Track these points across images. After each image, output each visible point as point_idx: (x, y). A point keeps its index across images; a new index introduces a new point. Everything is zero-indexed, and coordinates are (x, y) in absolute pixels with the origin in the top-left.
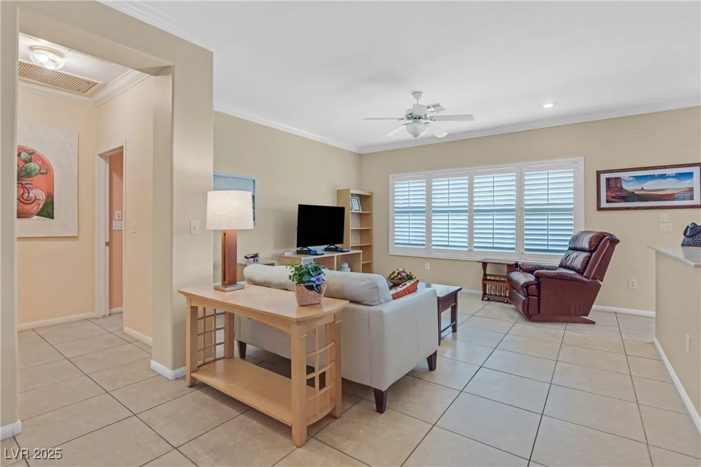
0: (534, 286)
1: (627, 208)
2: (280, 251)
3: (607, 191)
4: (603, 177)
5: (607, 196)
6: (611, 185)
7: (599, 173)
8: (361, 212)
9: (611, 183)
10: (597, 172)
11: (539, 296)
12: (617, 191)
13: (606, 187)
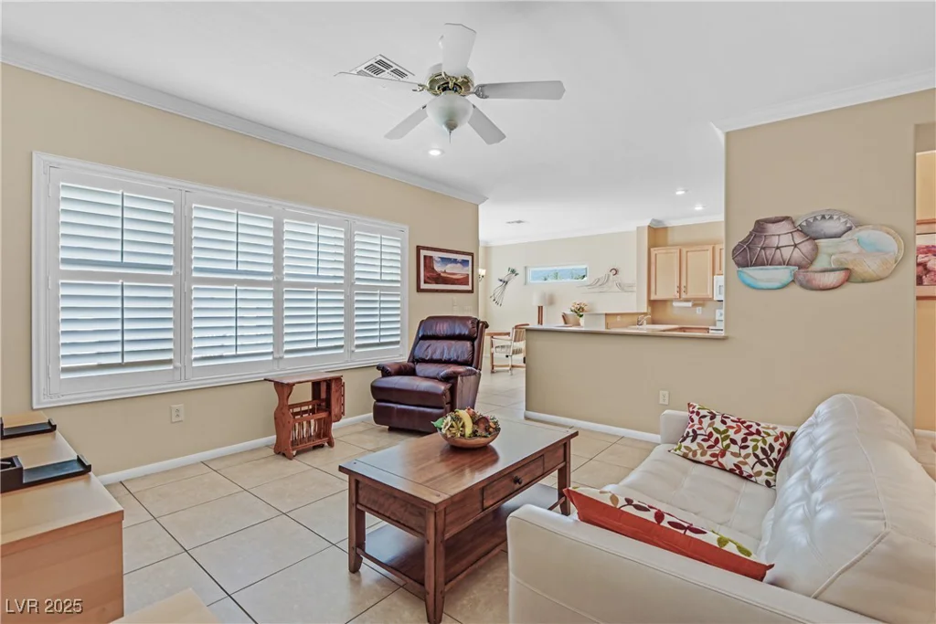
1: (437, 291)
3: (424, 270)
4: (422, 254)
5: (424, 276)
6: (427, 264)
7: (419, 249)
9: (427, 261)
12: (430, 272)
13: (424, 266)
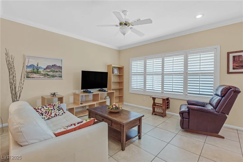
0: (187, 113)
2: (74, 91)
3: (233, 63)
4: (231, 56)
5: (233, 66)
6: (236, 60)
7: (228, 54)
8: (118, 74)
9: (236, 58)
10: (228, 53)
11: (189, 119)
12: (240, 63)
13: (233, 61)
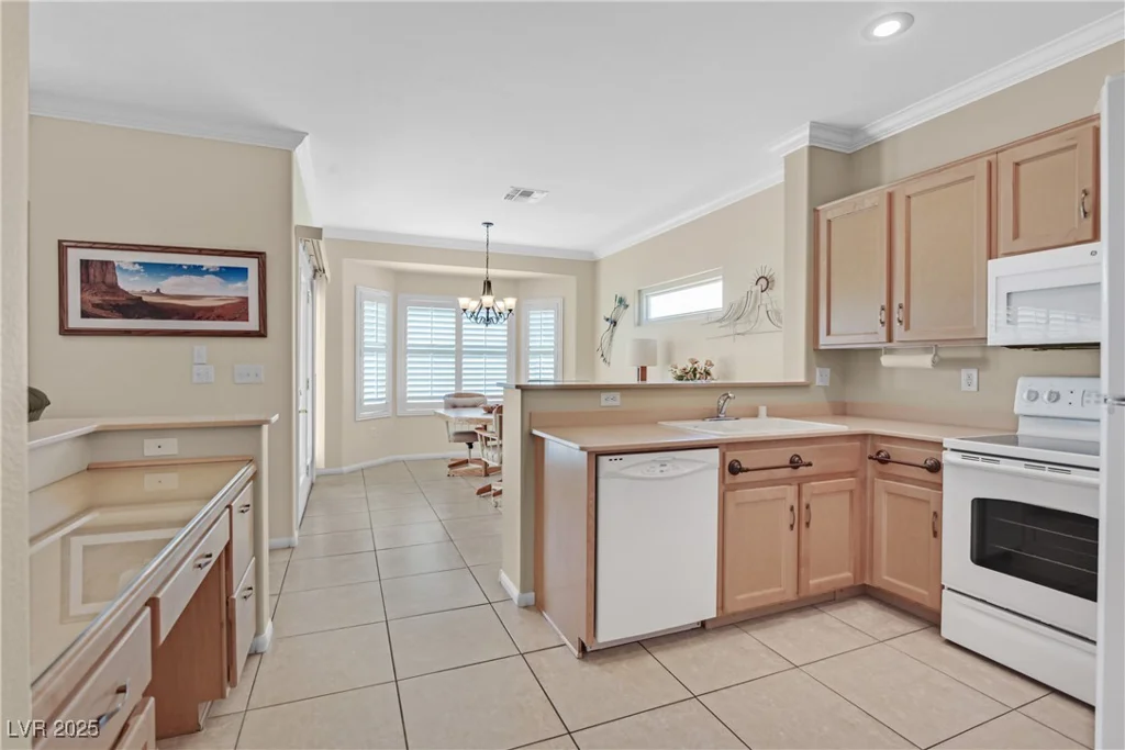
3: (82, 290)
4: (75, 257)
6: (92, 277)
9: (91, 271)
10: (60, 242)
12: (106, 293)
13: (82, 281)
